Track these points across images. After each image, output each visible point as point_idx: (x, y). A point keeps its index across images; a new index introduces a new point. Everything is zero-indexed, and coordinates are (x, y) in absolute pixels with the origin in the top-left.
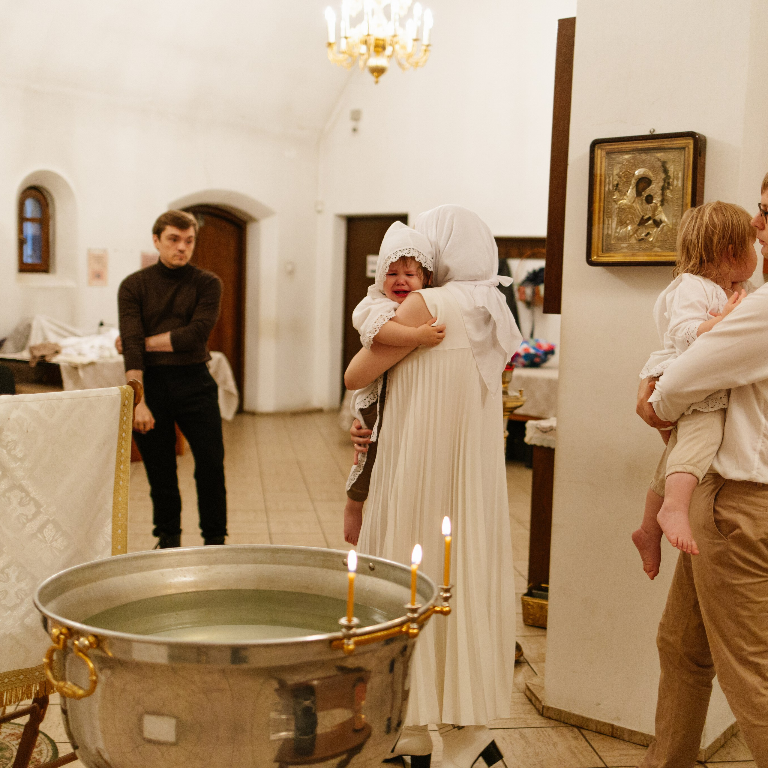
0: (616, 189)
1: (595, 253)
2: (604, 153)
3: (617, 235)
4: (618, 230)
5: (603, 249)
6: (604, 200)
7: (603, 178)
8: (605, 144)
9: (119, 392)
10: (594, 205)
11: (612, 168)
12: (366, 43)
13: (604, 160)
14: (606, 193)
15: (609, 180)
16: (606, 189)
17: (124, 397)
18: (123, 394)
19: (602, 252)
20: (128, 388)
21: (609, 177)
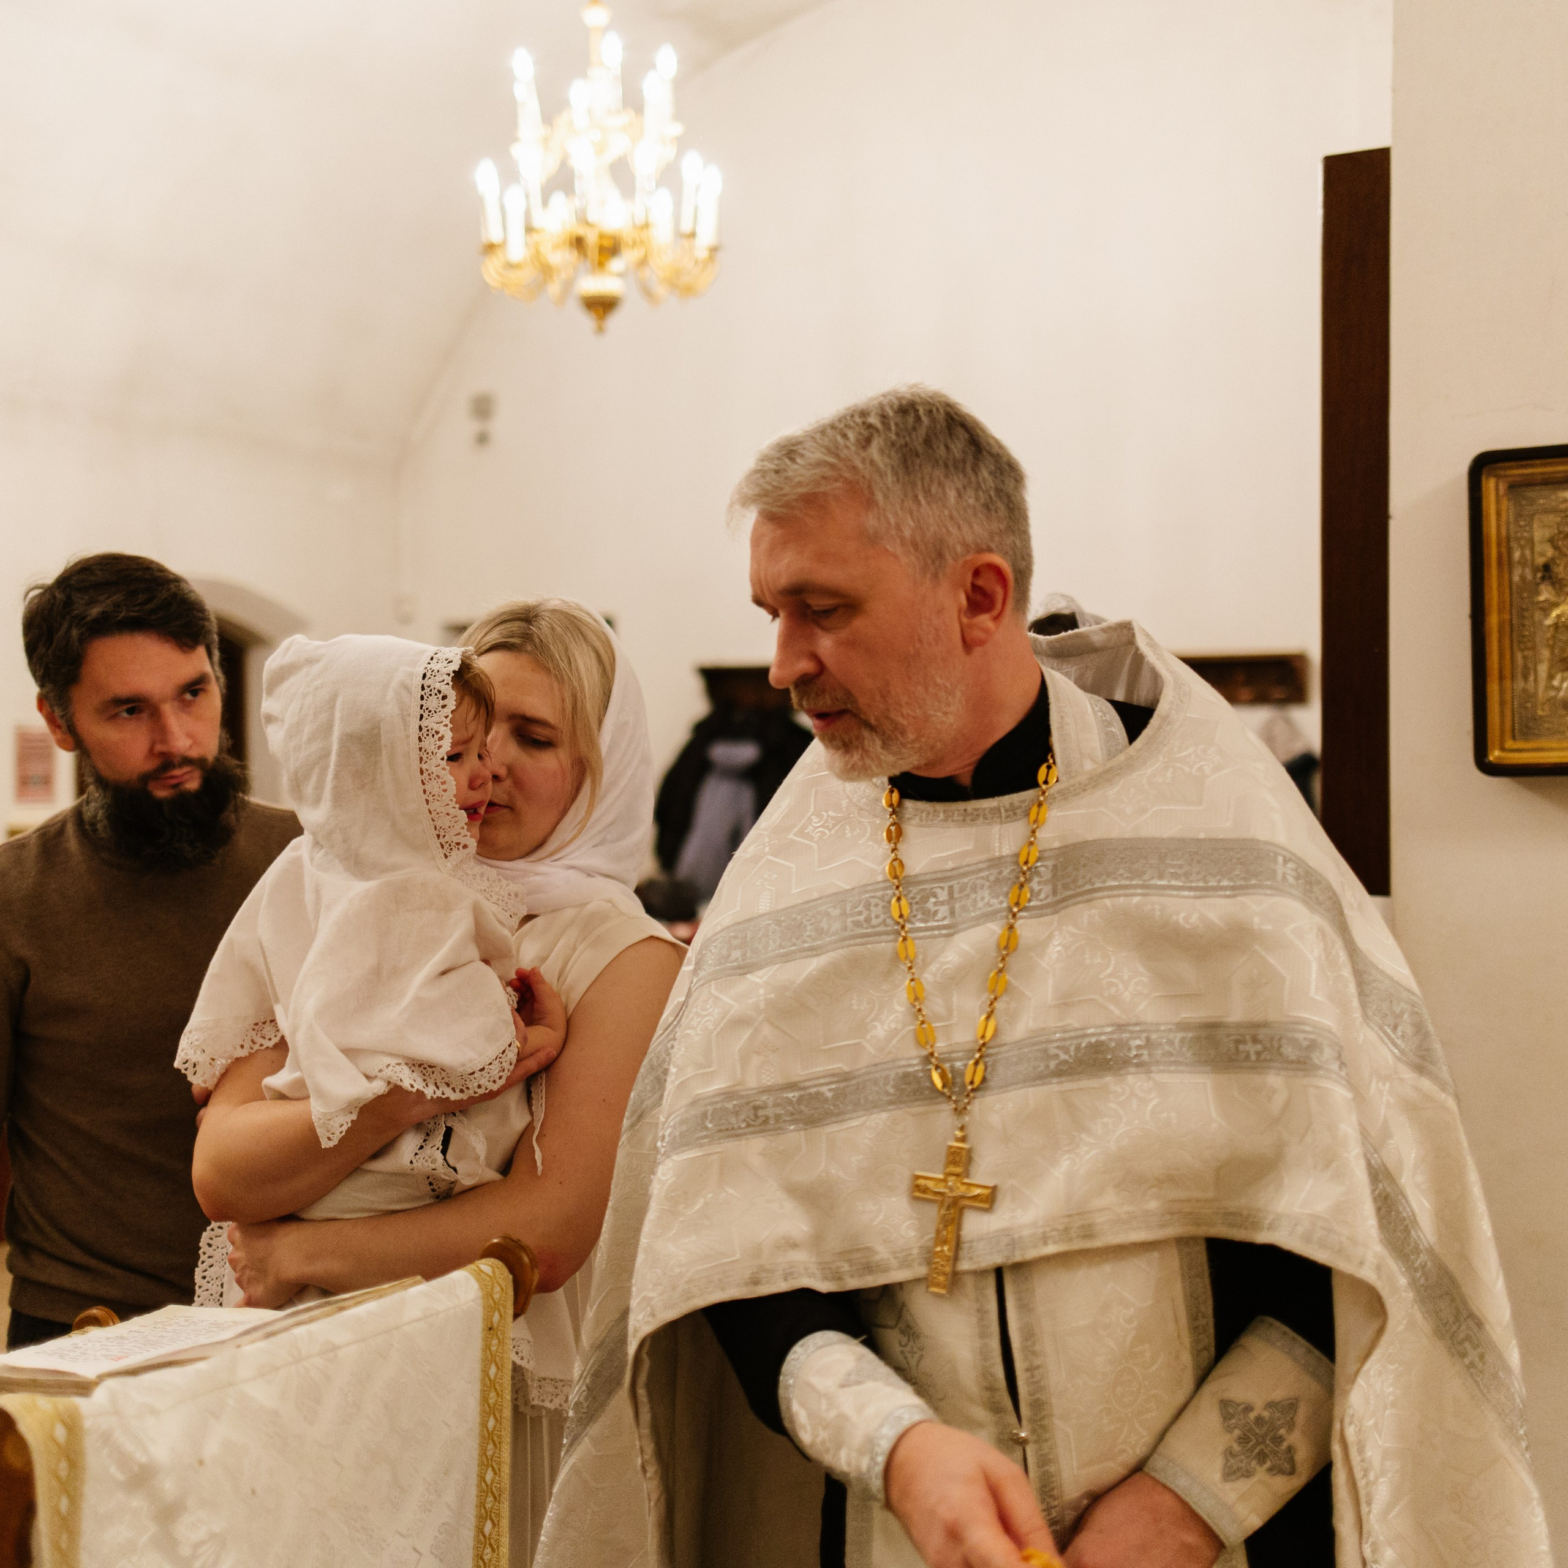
0: (1543, 578)
1: (1497, 743)
2: (1502, 488)
3: (1552, 693)
4: (1556, 683)
5: (1513, 730)
6: (1511, 605)
7: (1504, 550)
8: (1507, 464)
9: (474, 1285)
10: (1487, 619)
11: (1530, 524)
12: (578, 243)
13: (1505, 503)
14: (1514, 588)
15: (1523, 556)
16: (1516, 578)
17: (491, 1301)
18: (488, 1295)
19: (1514, 738)
20: (496, 1270)
21: (1522, 548)
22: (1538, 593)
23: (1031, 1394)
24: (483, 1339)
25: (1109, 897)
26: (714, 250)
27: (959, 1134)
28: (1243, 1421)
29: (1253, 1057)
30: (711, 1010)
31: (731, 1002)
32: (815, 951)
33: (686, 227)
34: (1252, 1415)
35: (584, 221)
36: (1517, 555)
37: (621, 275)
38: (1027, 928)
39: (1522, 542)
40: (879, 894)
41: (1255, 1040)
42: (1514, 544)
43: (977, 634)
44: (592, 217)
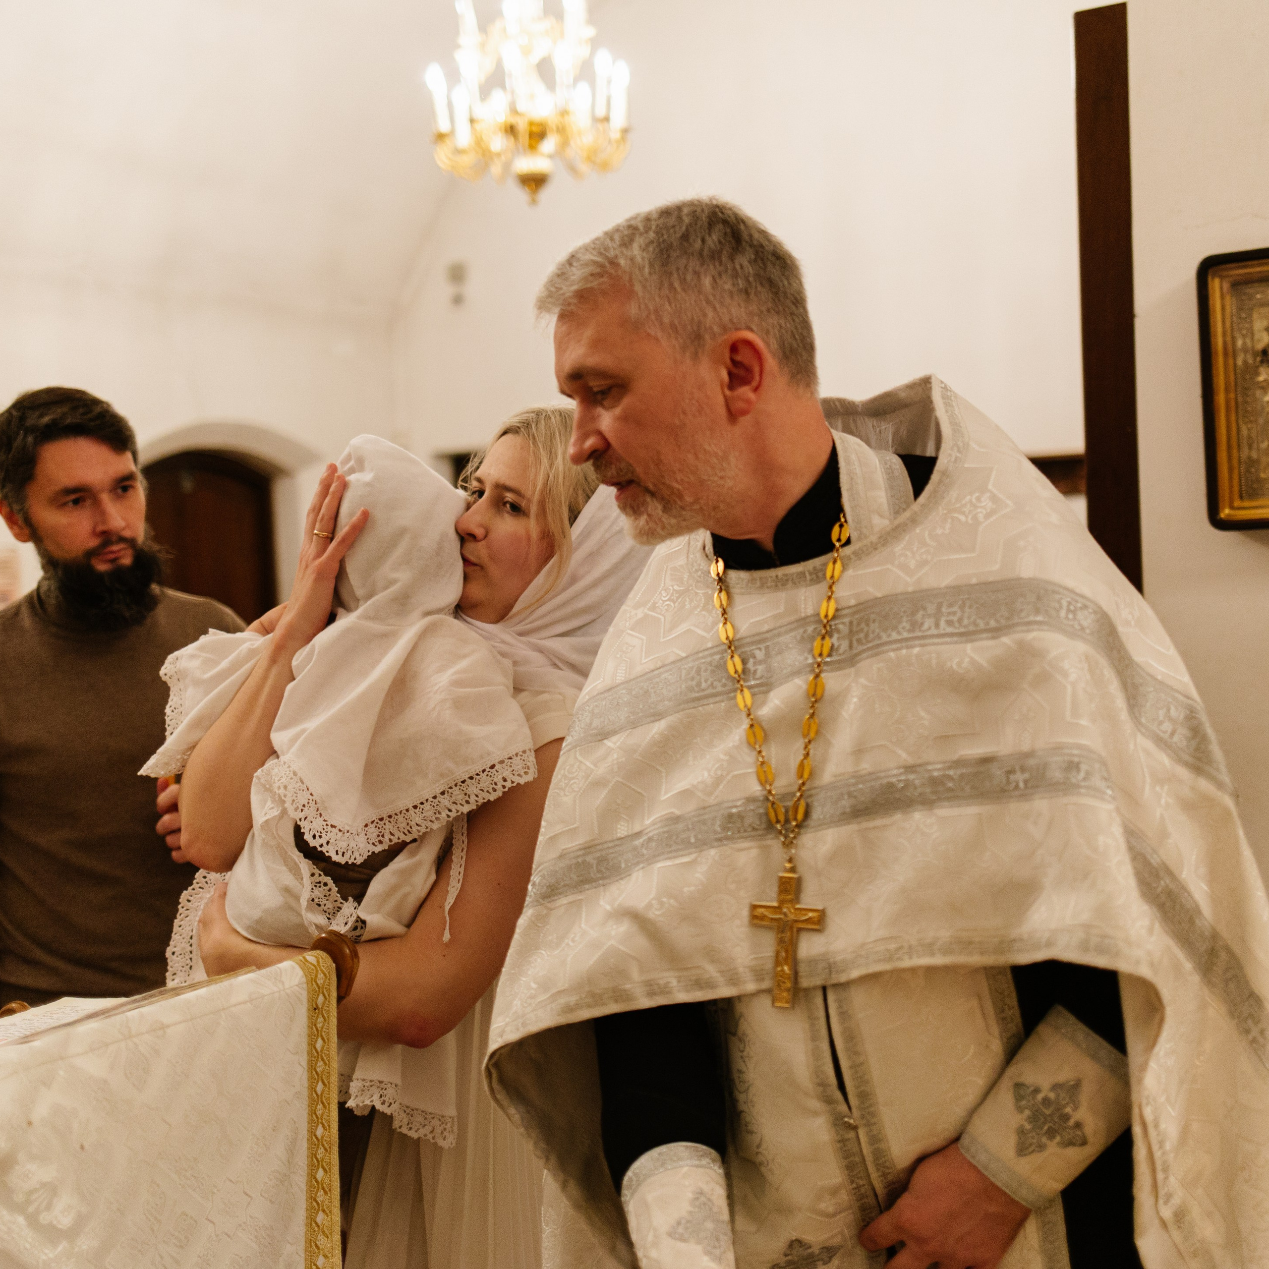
0: (1262, 362)
1: (1227, 502)
2: (1226, 286)
5: (1240, 491)
6: (1236, 385)
7: (1229, 339)
8: (1229, 266)
9: (299, 972)
10: (1216, 398)
11: (1250, 316)
12: (511, 130)
13: (1228, 299)
14: (1238, 371)
15: (1244, 343)
16: (1240, 362)
17: (315, 985)
18: (311, 980)
19: (1241, 498)
20: (321, 960)
21: (1244, 336)
22: (1257, 374)
23: (857, 1087)
24: (308, 1017)
25: (893, 650)
26: (625, 131)
27: (788, 865)
28: (1032, 1102)
29: (1021, 785)
30: (575, 774)
31: (592, 766)
32: (658, 716)
33: (601, 112)
34: (1040, 1097)
35: (514, 111)
36: (1240, 343)
37: (551, 157)
38: (831, 681)
39: (1244, 332)
40: (709, 659)
41: (1023, 770)
42: (1237, 334)
43: (741, 405)
44: (520, 108)
